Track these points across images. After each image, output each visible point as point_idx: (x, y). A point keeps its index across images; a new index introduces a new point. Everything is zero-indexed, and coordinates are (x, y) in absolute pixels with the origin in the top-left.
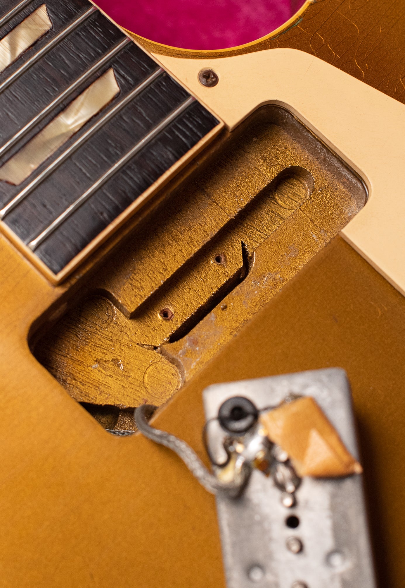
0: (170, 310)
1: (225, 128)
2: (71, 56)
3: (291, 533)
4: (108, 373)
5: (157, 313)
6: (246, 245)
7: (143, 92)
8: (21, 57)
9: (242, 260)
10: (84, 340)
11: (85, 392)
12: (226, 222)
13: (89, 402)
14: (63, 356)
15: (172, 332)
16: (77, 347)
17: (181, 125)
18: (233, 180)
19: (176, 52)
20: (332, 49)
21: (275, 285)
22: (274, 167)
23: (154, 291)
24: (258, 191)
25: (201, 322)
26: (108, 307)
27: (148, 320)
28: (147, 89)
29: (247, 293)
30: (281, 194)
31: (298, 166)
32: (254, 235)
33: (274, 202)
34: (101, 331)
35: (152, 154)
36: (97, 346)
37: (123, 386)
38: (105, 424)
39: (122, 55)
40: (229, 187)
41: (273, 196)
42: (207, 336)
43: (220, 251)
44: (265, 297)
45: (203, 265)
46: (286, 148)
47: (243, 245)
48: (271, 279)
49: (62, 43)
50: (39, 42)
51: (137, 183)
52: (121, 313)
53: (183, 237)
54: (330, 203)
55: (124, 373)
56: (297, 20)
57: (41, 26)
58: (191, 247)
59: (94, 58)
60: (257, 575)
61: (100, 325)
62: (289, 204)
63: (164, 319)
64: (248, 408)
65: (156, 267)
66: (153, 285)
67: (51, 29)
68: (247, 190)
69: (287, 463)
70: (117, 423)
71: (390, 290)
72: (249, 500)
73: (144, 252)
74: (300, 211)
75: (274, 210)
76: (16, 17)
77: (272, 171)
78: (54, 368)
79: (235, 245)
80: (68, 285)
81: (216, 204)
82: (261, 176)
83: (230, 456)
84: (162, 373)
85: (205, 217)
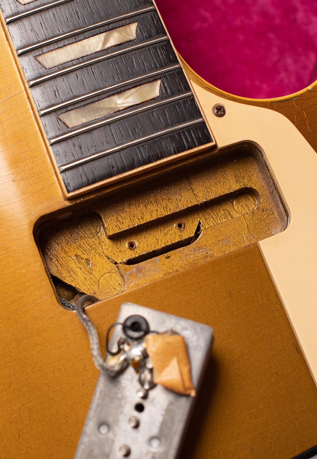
0: (136, 244)
1: (215, 146)
2: (139, 61)
3: (136, 414)
4: (80, 266)
5: (127, 242)
6: (201, 224)
7: (173, 103)
8: (107, 49)
9: (194, 233)
10: (74, 240)
11: (60, 271)
12: (194, 205)
13: (60, 278)
14: (57, 244)
15: (130, 258)
16: (68, 242)
17: (187, 133)
18: (210, 180)
19: (207, 86)
20: (309, 125)
21: (206, 256)
22: (239, 183)
23: (129, 228)
24: (222, 194)
25: (149, 260)
26: (99, 226)
27: (119, 244)
28: (177, 102)
29: (186, 254)
30: (238, 202)
31: (255, 189)
32: (209, 220)
33: (231, 205)
34: (87, 238)
35: (161, 144)
36: (80, 246)
37: (85, 278)
38: (65, 296)
39: (170, 74)
40: (205, 184)
41: (232, 201)
42: (149, 270)
43: (183, 221)
44: (196, 262)
45: (169, 225)
46: (253, 175)
47: (200, 223)
48: (205, 252)
49: (136, 51)
50: (123, 45)
51: (143, 157)
52: (105, 233)
53: (162, 202)
54: (265, 221)
55: (89, 270)
56: (295, 97)
57: (129, 35)
58: (164, 211)
59: (153, 69)
60: (104, 430)
61: (88, 234)
62: (240, 210)
63: (129, 248)
64: (144, 327)
65: (137, 214)
66: (130, 224)
67: (134, 40)
68: (216, 190)
69: (151, 371)
70: (74, 298)
71: (273, 291)
72: (120, 383)
73: (134, 202)
74: (243, 218)
75: (229, 209)
76: (116, 24)
77: (237, 185)
78: (48, 248)
79: (194, 221)
80: (74, 202)
81: (192, 191)
82: (228, 185)
83: (120, 351)
84: (113, 280)
85: (181, 196)
